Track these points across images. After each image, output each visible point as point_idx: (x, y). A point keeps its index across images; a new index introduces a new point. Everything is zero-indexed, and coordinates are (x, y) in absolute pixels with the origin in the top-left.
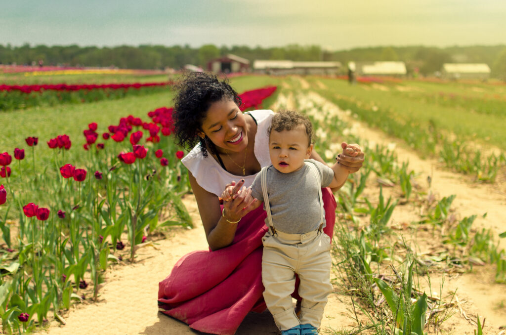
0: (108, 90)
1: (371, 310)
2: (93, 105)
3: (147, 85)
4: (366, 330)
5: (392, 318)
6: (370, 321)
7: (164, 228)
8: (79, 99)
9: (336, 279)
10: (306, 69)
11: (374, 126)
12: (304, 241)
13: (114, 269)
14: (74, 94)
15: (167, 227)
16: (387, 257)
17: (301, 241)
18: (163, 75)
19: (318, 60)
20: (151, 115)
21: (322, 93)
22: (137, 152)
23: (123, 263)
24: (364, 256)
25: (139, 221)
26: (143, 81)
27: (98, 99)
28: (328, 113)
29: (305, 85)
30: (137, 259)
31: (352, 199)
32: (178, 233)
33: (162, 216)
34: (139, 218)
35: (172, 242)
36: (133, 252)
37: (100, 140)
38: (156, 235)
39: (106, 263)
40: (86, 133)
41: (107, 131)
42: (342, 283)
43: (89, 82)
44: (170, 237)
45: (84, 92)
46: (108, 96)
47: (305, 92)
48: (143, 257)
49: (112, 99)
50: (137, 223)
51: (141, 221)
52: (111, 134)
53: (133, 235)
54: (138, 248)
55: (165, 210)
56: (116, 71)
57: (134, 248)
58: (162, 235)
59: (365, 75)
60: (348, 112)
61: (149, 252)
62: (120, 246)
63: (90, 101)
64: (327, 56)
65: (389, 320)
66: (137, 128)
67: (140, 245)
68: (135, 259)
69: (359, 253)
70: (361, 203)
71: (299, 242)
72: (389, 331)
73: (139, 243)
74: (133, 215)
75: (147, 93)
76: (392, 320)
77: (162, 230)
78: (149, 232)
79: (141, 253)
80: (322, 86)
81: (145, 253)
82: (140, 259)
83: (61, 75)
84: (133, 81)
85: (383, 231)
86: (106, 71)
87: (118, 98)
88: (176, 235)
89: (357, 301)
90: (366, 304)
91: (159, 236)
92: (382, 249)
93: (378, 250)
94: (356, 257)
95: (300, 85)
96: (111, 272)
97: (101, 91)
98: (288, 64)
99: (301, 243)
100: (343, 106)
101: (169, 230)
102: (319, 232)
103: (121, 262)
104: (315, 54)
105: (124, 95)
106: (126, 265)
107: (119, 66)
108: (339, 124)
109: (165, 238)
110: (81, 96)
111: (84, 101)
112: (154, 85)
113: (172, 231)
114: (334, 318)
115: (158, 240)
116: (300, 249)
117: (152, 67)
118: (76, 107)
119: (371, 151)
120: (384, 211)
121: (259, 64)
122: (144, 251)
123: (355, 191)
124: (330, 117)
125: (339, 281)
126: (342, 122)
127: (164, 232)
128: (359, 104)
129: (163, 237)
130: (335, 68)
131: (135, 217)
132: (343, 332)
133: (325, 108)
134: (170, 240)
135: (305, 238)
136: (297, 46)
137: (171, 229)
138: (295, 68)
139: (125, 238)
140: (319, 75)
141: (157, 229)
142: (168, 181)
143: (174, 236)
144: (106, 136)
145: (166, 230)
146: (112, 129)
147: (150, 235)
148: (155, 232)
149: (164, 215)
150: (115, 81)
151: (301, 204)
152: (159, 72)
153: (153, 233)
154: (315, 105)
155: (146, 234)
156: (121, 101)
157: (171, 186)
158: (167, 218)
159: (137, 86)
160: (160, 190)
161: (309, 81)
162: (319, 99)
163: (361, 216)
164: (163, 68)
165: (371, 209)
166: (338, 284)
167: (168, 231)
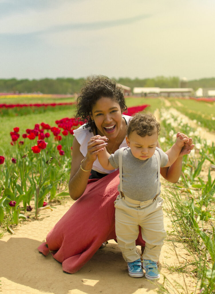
0: (33, 108)
1: (197, 253)
2: (23, 117)
3: (60, 104)
4: (191, 266)
5: (210, 258)
6: (195, 260)
7: (60, 197)
8: (14, 114)
9: (173, 232)
10: (169, 93)
11: (213, 130)
12: (142, 206)
13: (23, 224)
14: (10, 110)
15: (62, 196)
16: (211, 217)
17: (140, 206)
18: (71, 98)
19: (177, 87)
20: (57, 122)
21: (178, 109)
22: (40, 145)
23: (30, 220)
24: (193, 215)
25: (41, 192)
26: (58, 102)
27: (27, 113)
28: (181, 122)
29: (168, 103)
30: (40, 218)
31: (192, 179)
32: (69, 200)
33: (60, 189)
34: (41, 190)
35: (65, 207)
36: (37, 213)
37: (21, 139)
38: (54, 202)
39: (18, 220)
40: (12, 134)
41: (25, 133)
42: (178, 234)
43: (22, 103)
44: (64, 203)
45: (18, 109)
46: (34, 112)
47: (168, 108)
48: (44, 216)
49: (37, 114)
50: (40, 193)
51: (42, 192)
52: (28, 135)
53: (37, 201)
54: (40, 210)
55: (62, 185)
56: (41, 95)
57: (37, 210)
58: (59, 202)
59: (210, 97)
60: (195, 121)
61: (48, 213)
62: (29, 209)
63: (22, 115)
64: (183, 84)
65: (208, 259)
66: (48, 131)
67: (42, 208)
68: (38, 218)
69: (190, 214)
70: (197, 181)
71: (138, 206)
72: (207, 267)
73: (41, 207)
74: (37, 187)
75: (60, 109)
76: (210, 259)
77: (59, 198)
78: (50, 200)
79: (43, 213)
80: (179, 104)
81: (45, 214)
82: (42, 218)
83: (5, 99)
84: (52, 102)
85: (211, 200)
86: (35, 95)
87: (40, 113)
88: (68, 202)
89: (187, 247)
90: (193, 249)
91: (57, 202)
92: (208, 211)
93: (205, 212)
94: (187, 216)
95: (164, 104)
96: (21, 226)
97: (29, 108)
98: (157, 90)
99: (140, 207)
100: (192, 117)
101: (63, 198)
102: (154, 200)
103: (29, 219)
104: (175, 82)
105: (45, 111)
106: (31, 221)
107: (43, 92)
108: (188, 129)
109: (60, 204)
110: (16, 111)
111: (17, 115)
112: (66, 104)
113: (66, 199)
114: (170, 258)
115: (56, 205)
116: (139, 211)
117: (65, 93)
118: (12, 119)
119: (208, 146)
120: (212, 186)
121: (137, 90)
122: (45, 212)
123: (193, 172)
124: (182, 124)
125: (176, 233)
126: (190, 128)
127: (60, 200)
128: (203, 116)
129: (59, 203)
130: (189, 92)
131: (39, 189)
132: (175, 267)
133: (179, 119)
134: (63, 205)
135: (143, 204)
136: (162, 77)
137: (65, 198)
138: (161, 92)
139: (32, 203)
140: (178, 97)
141: (55, 198)
142: (64, 165)
143: (66, 203)
144: (25, 136)
145: (61, 198)
146: (28, 131)
147: (50, 202)
148: (54, 200)
149: (61, 189)
150: (40, 102)
151: (143, 180)
152: (69, 96)
153: (53, 201)
154: (173, 117)
155: (48, 201)
156: (42, 115)
157: (66, 169)
158: (63, 190)
159: (54, 105)
160: (58, 172)
161: (170, 101)
162: (175, 112)
163: (197, 190)
164: (72, 94)
165: (203, 185)
166: (175, 235)
167: (63, 200)
